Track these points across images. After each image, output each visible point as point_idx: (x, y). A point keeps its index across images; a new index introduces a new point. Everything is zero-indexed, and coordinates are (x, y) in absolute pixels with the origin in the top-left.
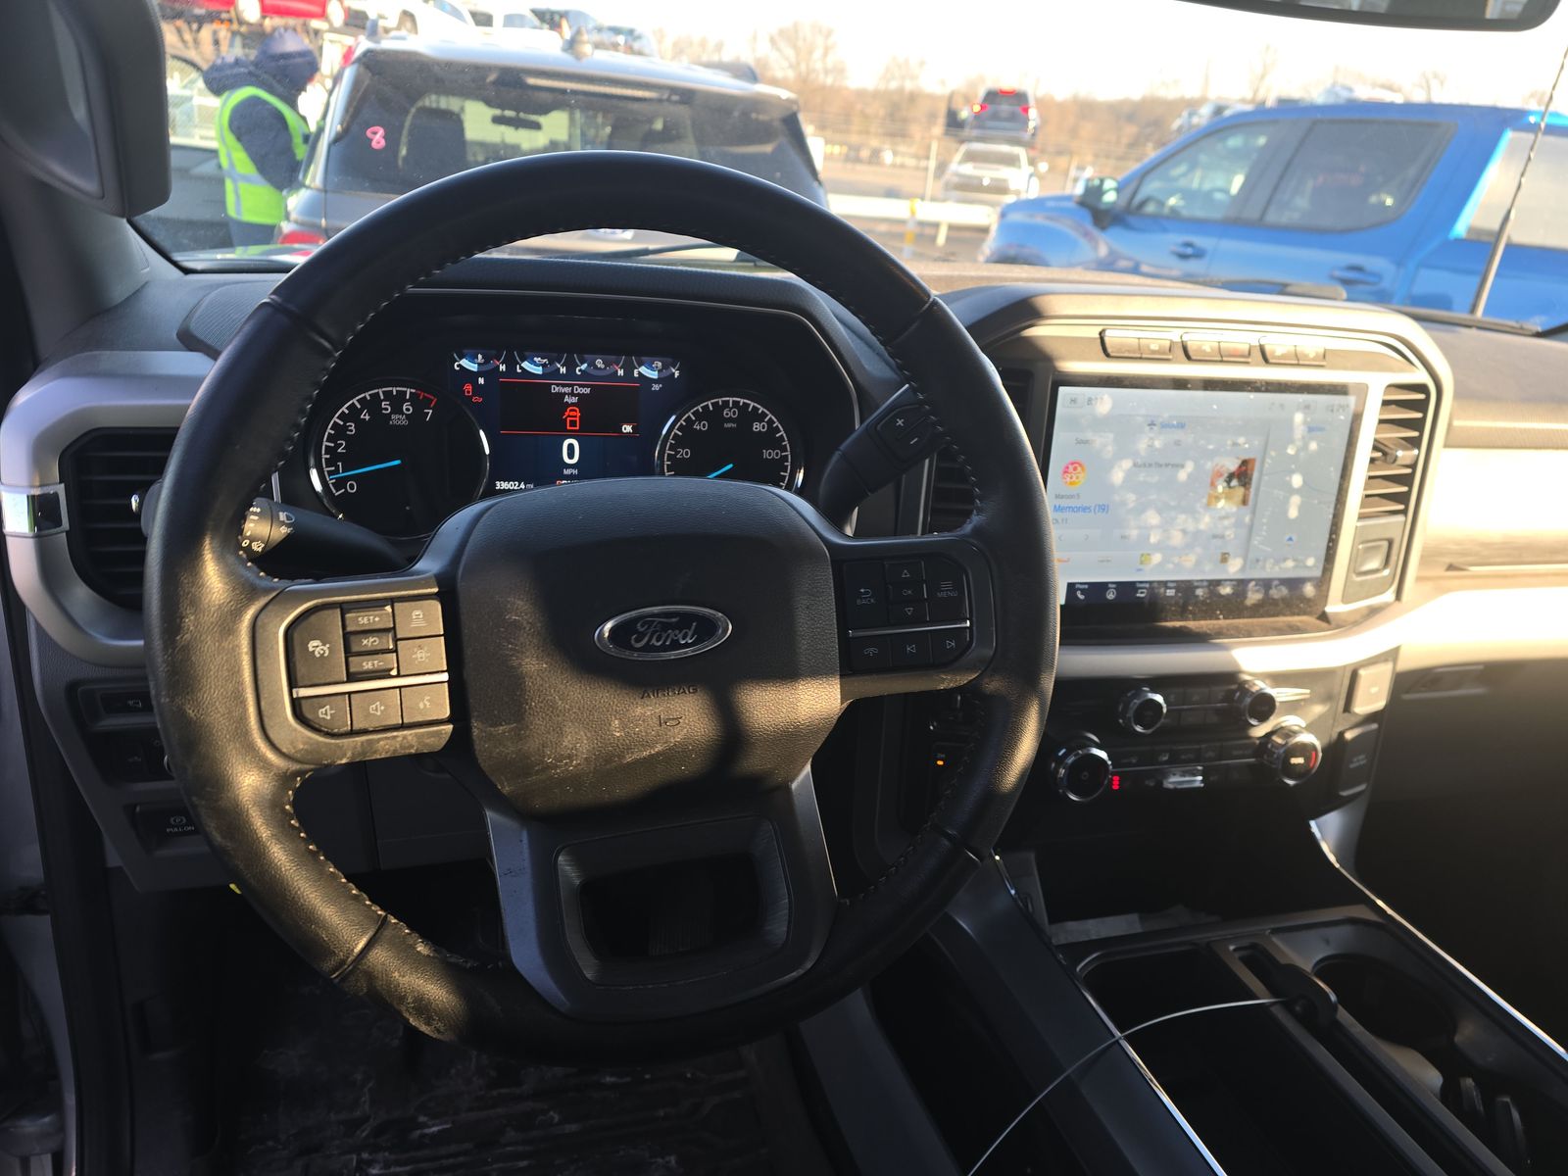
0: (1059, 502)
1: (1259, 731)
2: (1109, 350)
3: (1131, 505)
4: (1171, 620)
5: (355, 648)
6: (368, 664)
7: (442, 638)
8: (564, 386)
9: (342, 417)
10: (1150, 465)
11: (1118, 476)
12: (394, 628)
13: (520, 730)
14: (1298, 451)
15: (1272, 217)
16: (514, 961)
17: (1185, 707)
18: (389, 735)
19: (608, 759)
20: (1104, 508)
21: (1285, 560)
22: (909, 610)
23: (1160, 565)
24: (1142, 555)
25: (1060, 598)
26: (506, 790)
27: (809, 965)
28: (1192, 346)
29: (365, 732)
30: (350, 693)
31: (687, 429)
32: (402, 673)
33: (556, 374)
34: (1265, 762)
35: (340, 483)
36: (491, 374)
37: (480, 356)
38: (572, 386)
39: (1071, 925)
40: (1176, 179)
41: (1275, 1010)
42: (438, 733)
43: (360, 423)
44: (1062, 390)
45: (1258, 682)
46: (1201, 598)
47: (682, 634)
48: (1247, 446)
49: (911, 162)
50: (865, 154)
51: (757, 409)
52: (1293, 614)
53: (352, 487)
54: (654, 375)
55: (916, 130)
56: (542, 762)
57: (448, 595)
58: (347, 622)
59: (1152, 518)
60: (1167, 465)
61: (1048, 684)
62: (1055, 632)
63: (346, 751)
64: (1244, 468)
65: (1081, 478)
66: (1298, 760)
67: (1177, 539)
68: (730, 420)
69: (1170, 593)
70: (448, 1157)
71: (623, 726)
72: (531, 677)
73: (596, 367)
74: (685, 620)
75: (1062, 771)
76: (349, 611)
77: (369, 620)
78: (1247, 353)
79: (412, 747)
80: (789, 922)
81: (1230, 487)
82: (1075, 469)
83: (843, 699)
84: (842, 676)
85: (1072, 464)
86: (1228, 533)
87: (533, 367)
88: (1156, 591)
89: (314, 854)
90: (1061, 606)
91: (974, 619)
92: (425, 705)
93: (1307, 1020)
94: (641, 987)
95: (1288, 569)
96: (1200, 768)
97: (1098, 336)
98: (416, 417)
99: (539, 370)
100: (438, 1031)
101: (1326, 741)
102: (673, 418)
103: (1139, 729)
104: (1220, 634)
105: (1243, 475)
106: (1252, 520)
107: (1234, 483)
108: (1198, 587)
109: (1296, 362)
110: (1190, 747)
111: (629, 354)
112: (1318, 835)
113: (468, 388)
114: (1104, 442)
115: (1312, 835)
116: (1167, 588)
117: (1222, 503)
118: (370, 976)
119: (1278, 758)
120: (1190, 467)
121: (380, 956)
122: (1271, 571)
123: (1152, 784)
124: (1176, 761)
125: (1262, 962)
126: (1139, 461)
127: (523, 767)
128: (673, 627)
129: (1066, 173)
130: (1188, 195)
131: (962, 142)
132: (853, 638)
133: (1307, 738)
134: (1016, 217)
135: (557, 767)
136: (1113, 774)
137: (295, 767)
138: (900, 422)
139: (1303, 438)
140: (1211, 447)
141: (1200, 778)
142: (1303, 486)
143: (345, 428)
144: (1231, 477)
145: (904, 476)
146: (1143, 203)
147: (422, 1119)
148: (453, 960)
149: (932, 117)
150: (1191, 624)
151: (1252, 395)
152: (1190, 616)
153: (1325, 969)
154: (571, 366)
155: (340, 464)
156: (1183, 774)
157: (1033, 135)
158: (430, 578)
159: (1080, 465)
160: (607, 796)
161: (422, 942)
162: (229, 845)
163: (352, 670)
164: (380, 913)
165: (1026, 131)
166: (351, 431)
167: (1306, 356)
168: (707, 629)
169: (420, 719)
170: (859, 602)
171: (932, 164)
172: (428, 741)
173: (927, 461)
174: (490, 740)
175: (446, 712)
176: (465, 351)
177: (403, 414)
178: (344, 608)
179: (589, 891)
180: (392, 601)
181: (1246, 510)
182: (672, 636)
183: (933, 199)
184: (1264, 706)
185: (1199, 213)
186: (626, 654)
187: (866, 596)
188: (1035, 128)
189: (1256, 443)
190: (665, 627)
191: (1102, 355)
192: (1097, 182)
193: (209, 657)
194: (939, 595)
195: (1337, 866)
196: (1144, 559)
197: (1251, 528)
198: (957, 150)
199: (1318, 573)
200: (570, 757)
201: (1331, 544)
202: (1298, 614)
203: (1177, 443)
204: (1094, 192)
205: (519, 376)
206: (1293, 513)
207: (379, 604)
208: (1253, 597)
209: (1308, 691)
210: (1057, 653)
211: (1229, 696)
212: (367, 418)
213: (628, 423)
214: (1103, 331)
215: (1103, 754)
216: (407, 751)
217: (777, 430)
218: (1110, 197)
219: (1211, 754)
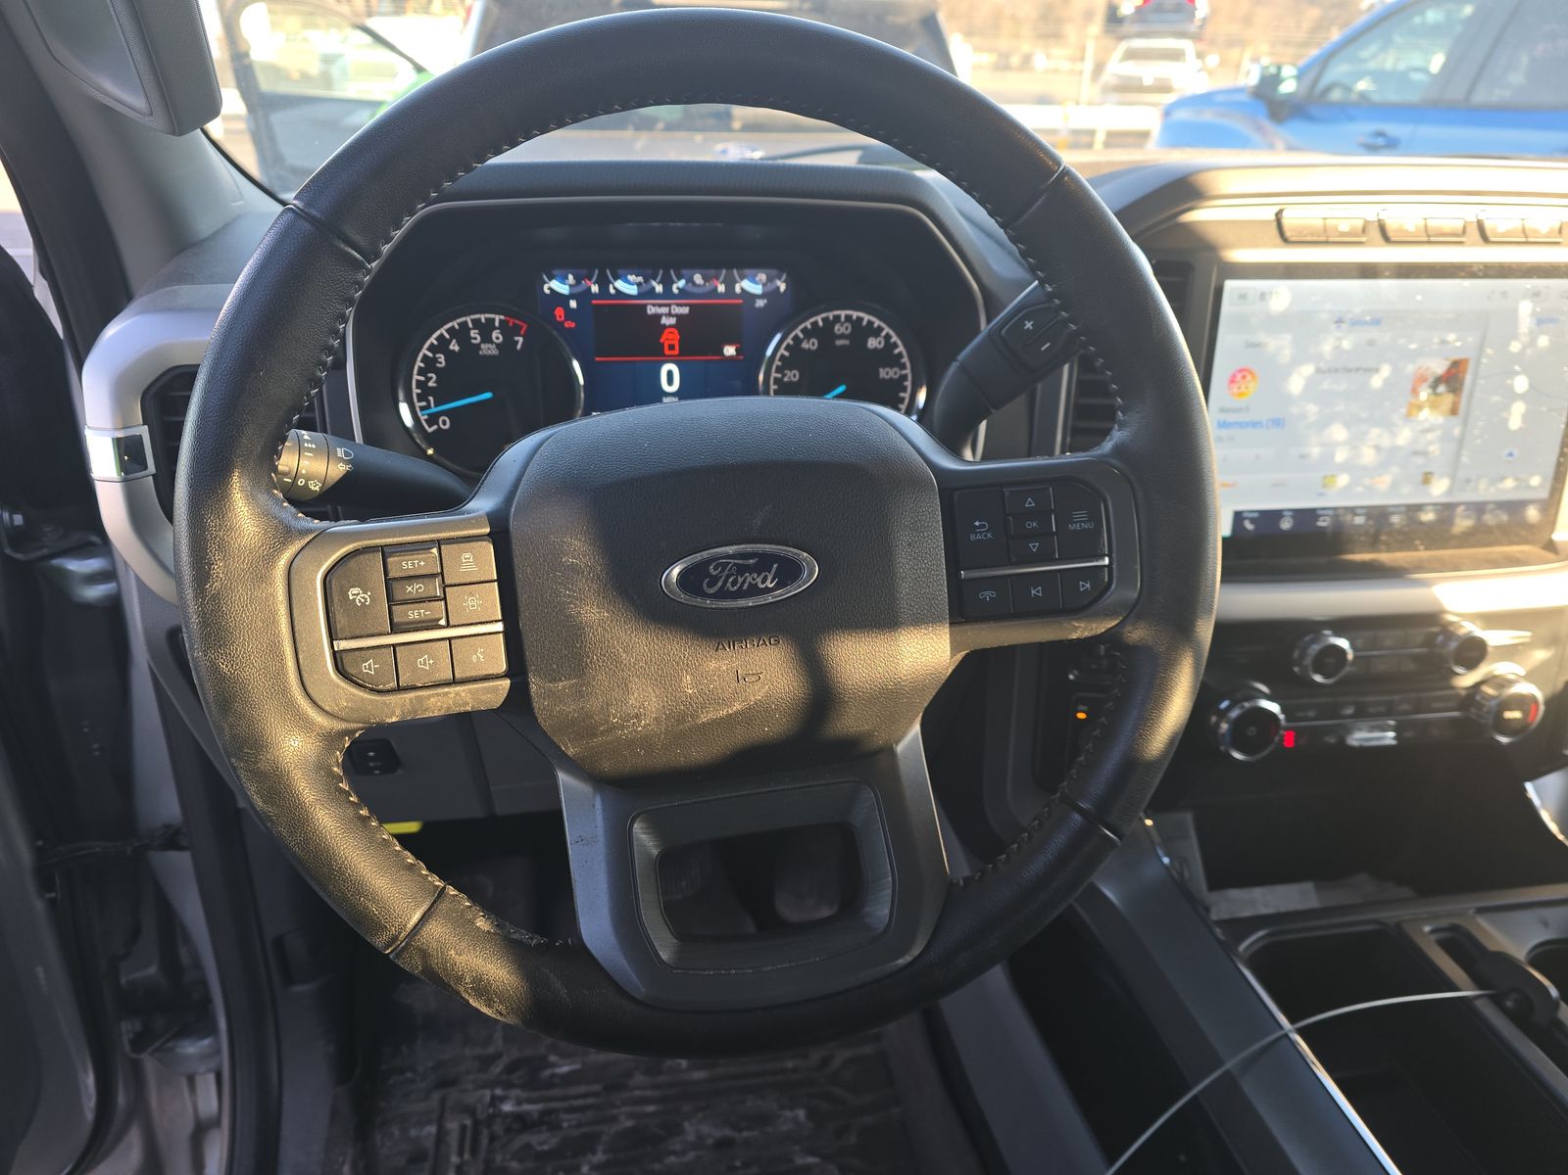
0: (1223, 417)
1: (1466, 680)
2: (1288, 234)
3: (1312, 418)
4: (1360, 552)
5: (398, 596)
6: (414, 614)
7: (496, 583)
8: (660, 306)
9: (431, 348)
10: (1336, 370)
11: (1296, 384)
12: (442, 573)
13: (582, 686)
14: (1524, 348)
15: (1480, 96)
16: (584, 937)
17: (1375, 653)
18: (440, 691)
19: (681, 719)
20: (1278, 423)
21: (1503, 479)
22: (1034, 546)
23: (1346, 489)
24: (1325, 477)
25: (1223, 527)
26: (571, 751)
27: (916, 951)
28: (1392, 225)
29: (414, 688)
30: (394, 646)
31: (795, 348)
32: (451, 623)
33: (651, 294)
34: (1473, 717)
35: (433, 419)
36: (583, 296)
37: (571, 277)
38: (669, 305)
39: (1234, 894)
40: (1365, 61)
41: (1479, 1003)
42: (495, 690)
43: (449, 354)
44: (1230, 285)
45: (1464, 623)
46: (1397, 527)
47: (762, 576)
48: (1457, 343)
49: (1066, 66)
50: (1015, 60)
51: (870, 323)
52: (1511, 543)
53: (444, 423)
54: (757, 289)
55: (1071, 32)
56: (607, 721)
57: (500, 534)
58: (389, 567)
59: (1338, 432)
60: (1357, 370)
61: (1205, 631)
62: (1215, 570)
63: (394, 709)
64: (1454, 371)
65: (1251, 387)
66: (1514, 715)
67: (1368, 456)
68: (842, 336)
69: (1359, 520)
70: (577, 1097)
71: (696, 684)
72: (592, 628)
73: (694, 284)
74: (764, 563)
75: (1224, 726)
76: (392, 554)
77: (413, 564)
78: (1460, 232)
79: (467, 704)
80: (892, 903)
81: (1436, 394)
82: (1244, 377)
83: (954, 650)
84: (951, 624)
85: (1241, 371)
86: (1432, 448)
87: (627, 286)
88: (1341, 518)
89: (364, 820)
90: (1225, 540)
91: (1114, 555)
92: (478, 658)
93: (1521, 1018)
94: (723, 972)
95: (1508, 489)
96: (1392, 723)
97: (1273, 217)
98: (507, 346)
99: (632, 290)
100: (501, 1014)
101: (1550, 691)
102: (778, 337)
103: (1318, 678)
104: (1420, 567)
105: (1452, 378)
106: (1463, 433)
107: (1442, 388)
108: (1393, 513)
109: (1524, 240)
110: (1381, 698)
111: (730, 266)
112: (1536, 801)
113: (559, 312)
114: (1281, 345)
115: (1529, 803)
116: (1356, 515)
117: (1425, 414)
118: (424, 954)
119: (1488, 712)
120: (1386, 371)
121: (437, 932)
122: (1484, 492)
123: (1331, 740)
124: (1362, 714)
125: (1462, 946)
126: (1322, 365)
127: (585, 728)
128: (750, 569)
129: (1238, 66)
130: (1379, 76)
131: (1122, 38)
132: (965, 580)
133: (1524, 688)
134: (1181, 115)
135: (623, 727)
136: (1286, 729)
137: (343, 726)
138: (1029, 325)
139: (1531, 332)
140: (1413, 346)
141: (1392, 734)
142: (1528, 391)
143: (435, 360)
144: (1438, 381)
145: (1039, 386)
146: (1328, 89)
147: (553, 1058)
148: (516, 936)
149: (1088, 15)
150: (1385, 557)
151: (1467, 283)
152: (1383, 547)
153: (1543, 957)
154: (667, 283)
155: (431, 398)
156: (1372, 729)
157: (1201, 27)
158: (480, 517)
159: (1251, 372)
160: (682, 759)
161: (484, 916)
162: (270, 810)
163: (396, 620)
164: (437, 883)
165: (1192, 21)
166: (441, 363)
167: (1536, 232)
168: (789, 571)
169: (474, 674)
170: (973, 537)
171: (1088, 66)
172: (483, 698)
173: (1066, 368)
174: (548, 696)
175: (502, 666)
176: (555, 272)
177: (492, 342)
178: (385, 551)
179: (668, 863)
180: (439, 543)
181: (1456, 421)
182: (749, 579)
183: (1090, 103)
184: (1473, 652)
185: (1392, 96)
186: (698, 601)
187: (981, 531)
188: (1204, 19)
189: (1470, 339)
190: (742, 570)
191: (1278, 240)
192: (1273, 70)
193: (241, 607)
194: (1071, 527)
195: (1561, 837)
196: (1327, 481)
197: (1461, 443)
198: (1116, 48)
199: (1544, 494)
200: (637, 716)
201: (1562, 460)
202: (1518, 543)
203: (1371, 343)
204: (1270, 81)
205: (612, 297)
206: (1515, 422)
207: (422, 546)
208: (1463, 523)
209: (1529, 634)
210: (1217, 595)
211: (1430, 640)
212: (457, 348)
213: (730, 343)
214: (1281, 211)
215: (1274, 707)
216: (462, 709)
217: (895, 346)
218: (1288, 87)
219: (1405, 707)
